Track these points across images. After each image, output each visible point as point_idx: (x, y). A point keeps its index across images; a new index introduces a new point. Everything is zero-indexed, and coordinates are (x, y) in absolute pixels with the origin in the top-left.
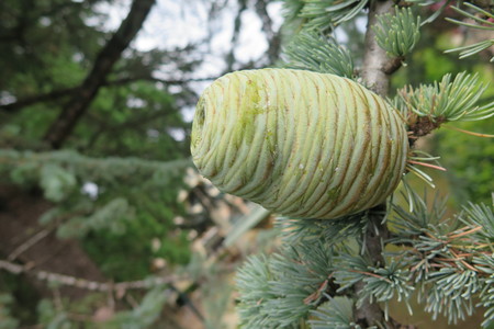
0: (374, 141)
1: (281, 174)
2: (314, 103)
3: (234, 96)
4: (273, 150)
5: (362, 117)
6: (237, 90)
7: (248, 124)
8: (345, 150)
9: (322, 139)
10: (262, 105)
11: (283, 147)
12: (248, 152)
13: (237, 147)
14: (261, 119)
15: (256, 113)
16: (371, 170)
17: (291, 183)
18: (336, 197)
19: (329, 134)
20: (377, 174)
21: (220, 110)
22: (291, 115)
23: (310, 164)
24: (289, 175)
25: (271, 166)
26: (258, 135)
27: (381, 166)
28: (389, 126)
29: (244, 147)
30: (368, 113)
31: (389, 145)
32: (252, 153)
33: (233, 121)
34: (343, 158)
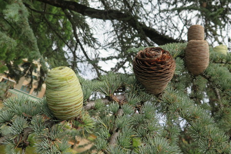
0: (71, 108)
1: (55, 91)
2: (73, 91)
3: (68, 74)
4: (60, 87)
5: (75, 103)
6: (70, 74)
7: (63, 79)
8: (66, 102)
9: (66, 96)
10: (68, 81)
11: (61, 89)
12: (57, 82)
13: (57, 79)
14: (65, 82)
15: (66, 80)
16: (64, 110)
17: (54, 94)
18: (55, 105)
19: (68, 97)
20: (64, 112)
21: (64, 72)
22: (69, 88)
23: (60, 96)
24: (56, 93)
25: (56, 88)
26: (61, 82)
27: (66, 112)
28: (75, 110)
29: (58, 81)
30: (76, 104)
31: (71, 112)
32: (57, 83)
33: (63, 76)
34: (64, 102)
